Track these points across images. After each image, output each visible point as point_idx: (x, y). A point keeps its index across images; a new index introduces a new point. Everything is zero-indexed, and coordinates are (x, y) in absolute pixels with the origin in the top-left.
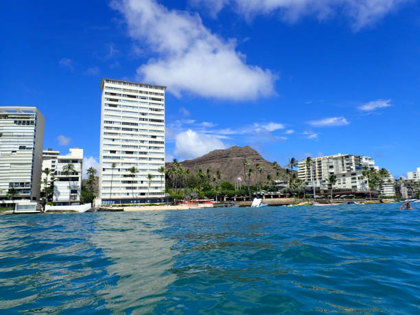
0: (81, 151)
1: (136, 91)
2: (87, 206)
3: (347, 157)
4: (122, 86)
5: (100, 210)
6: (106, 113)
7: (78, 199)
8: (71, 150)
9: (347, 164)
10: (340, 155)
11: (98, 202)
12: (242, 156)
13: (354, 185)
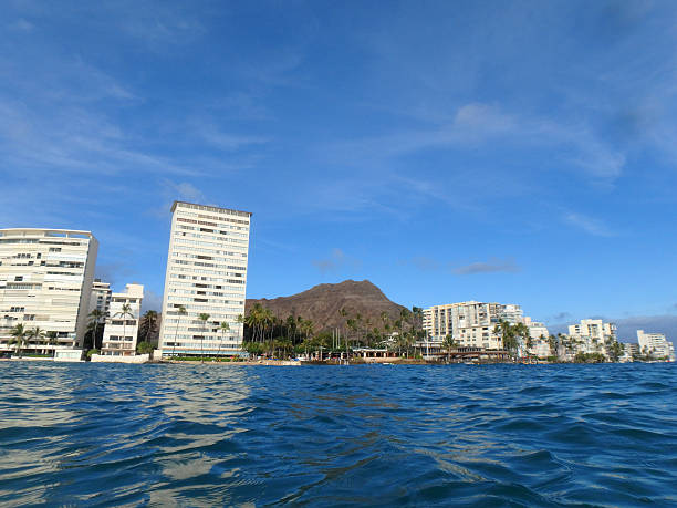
0: (141, 287)
1: (215, 218)
2: (144, 358)
3: (480, 305)
4: (199, 211)
6: (177, 244)
7: (134, 348)
8: (128, 285)
9: (481, 315)
10: (473, 303)
11: (157, 354)
12: (359, 294)
13: (485, 342)
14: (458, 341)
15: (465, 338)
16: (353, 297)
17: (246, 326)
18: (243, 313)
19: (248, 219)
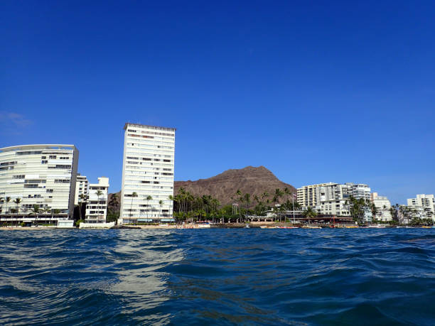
0: (107, 179)
1: (152, 133)
2: (112, 224)
3: (335, 186)
4: (141, 129)
5: (122, 227)
6: (129, 151)
7: (105, 217)
8: (99, 178)
9: (336, 192)
10: (331, 184)
11: (120, 221)
12: (257, 176)
13: (338, 211)
14: (319, 210)
15: (324, 208)
16: (252, 178)
17: (175, 203)
18: (172, 195)
19: (174, 133)
